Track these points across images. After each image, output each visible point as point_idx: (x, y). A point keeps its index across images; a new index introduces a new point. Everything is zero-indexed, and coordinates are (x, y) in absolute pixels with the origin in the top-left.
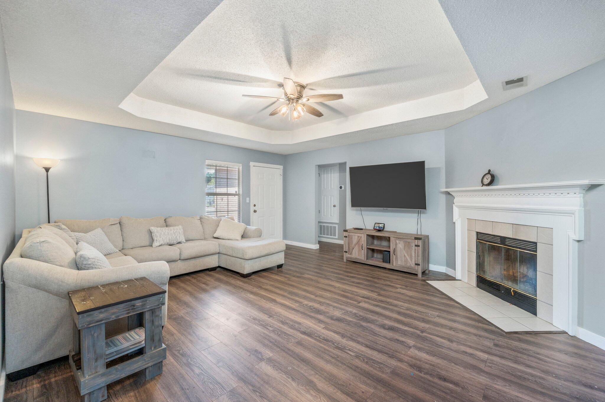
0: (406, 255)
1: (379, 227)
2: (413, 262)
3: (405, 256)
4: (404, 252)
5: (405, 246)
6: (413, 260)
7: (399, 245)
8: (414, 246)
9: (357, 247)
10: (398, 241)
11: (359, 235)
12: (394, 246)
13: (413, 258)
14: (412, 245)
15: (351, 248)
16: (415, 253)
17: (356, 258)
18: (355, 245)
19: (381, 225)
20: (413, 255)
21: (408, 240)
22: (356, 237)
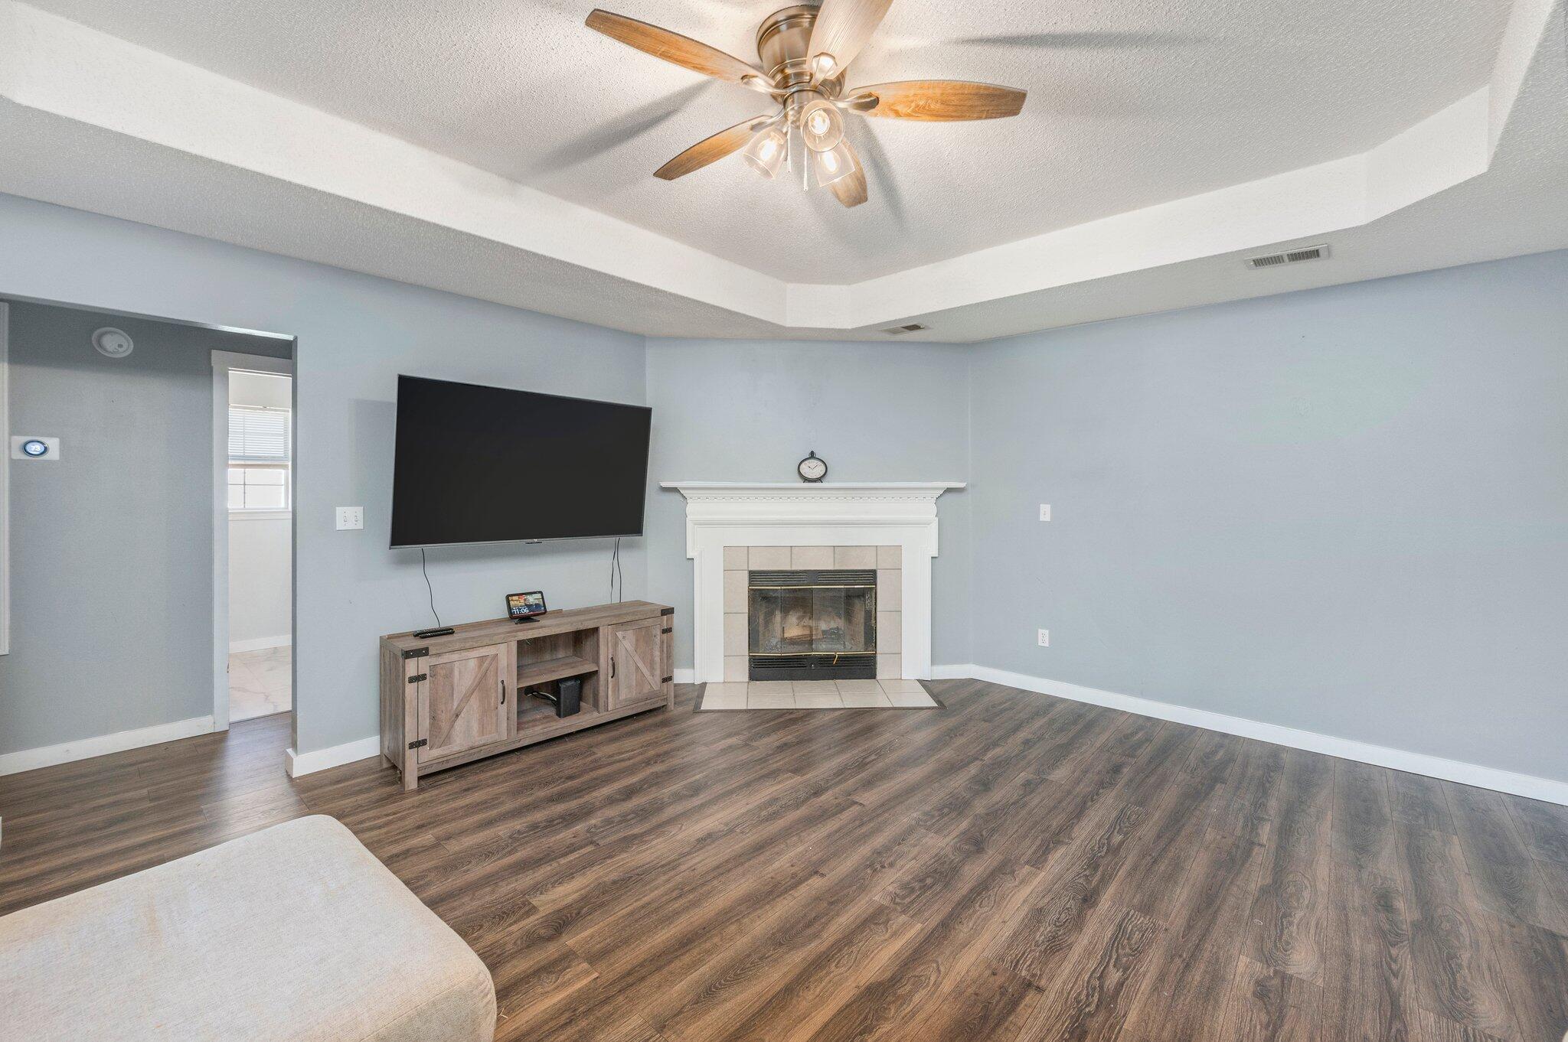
0: (640, 665)
1: (529, 606)
2: (658, 679)
3: (637, 668)
4: (636, 658)
5: (637, 640)
6: (658, 672)
7: (624, 642)
8: (659, 632)
9: (474, 702)
10: (620, 634)
11: (483, 652)
12: (610, 651)
13: (657, 666)
14: (654, 633)
15: (444, 717)
16: (662, 651)
17: (472, 748)
18: (466, 698)
19: (531, 599)
20: (657, 659)
21: (646, 623)
22: (472, 664)
